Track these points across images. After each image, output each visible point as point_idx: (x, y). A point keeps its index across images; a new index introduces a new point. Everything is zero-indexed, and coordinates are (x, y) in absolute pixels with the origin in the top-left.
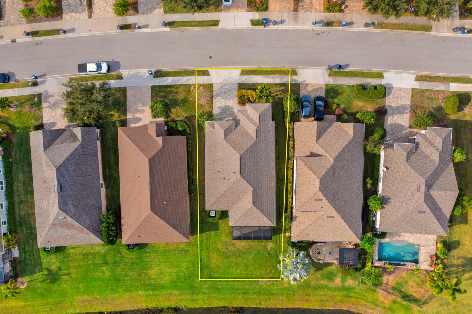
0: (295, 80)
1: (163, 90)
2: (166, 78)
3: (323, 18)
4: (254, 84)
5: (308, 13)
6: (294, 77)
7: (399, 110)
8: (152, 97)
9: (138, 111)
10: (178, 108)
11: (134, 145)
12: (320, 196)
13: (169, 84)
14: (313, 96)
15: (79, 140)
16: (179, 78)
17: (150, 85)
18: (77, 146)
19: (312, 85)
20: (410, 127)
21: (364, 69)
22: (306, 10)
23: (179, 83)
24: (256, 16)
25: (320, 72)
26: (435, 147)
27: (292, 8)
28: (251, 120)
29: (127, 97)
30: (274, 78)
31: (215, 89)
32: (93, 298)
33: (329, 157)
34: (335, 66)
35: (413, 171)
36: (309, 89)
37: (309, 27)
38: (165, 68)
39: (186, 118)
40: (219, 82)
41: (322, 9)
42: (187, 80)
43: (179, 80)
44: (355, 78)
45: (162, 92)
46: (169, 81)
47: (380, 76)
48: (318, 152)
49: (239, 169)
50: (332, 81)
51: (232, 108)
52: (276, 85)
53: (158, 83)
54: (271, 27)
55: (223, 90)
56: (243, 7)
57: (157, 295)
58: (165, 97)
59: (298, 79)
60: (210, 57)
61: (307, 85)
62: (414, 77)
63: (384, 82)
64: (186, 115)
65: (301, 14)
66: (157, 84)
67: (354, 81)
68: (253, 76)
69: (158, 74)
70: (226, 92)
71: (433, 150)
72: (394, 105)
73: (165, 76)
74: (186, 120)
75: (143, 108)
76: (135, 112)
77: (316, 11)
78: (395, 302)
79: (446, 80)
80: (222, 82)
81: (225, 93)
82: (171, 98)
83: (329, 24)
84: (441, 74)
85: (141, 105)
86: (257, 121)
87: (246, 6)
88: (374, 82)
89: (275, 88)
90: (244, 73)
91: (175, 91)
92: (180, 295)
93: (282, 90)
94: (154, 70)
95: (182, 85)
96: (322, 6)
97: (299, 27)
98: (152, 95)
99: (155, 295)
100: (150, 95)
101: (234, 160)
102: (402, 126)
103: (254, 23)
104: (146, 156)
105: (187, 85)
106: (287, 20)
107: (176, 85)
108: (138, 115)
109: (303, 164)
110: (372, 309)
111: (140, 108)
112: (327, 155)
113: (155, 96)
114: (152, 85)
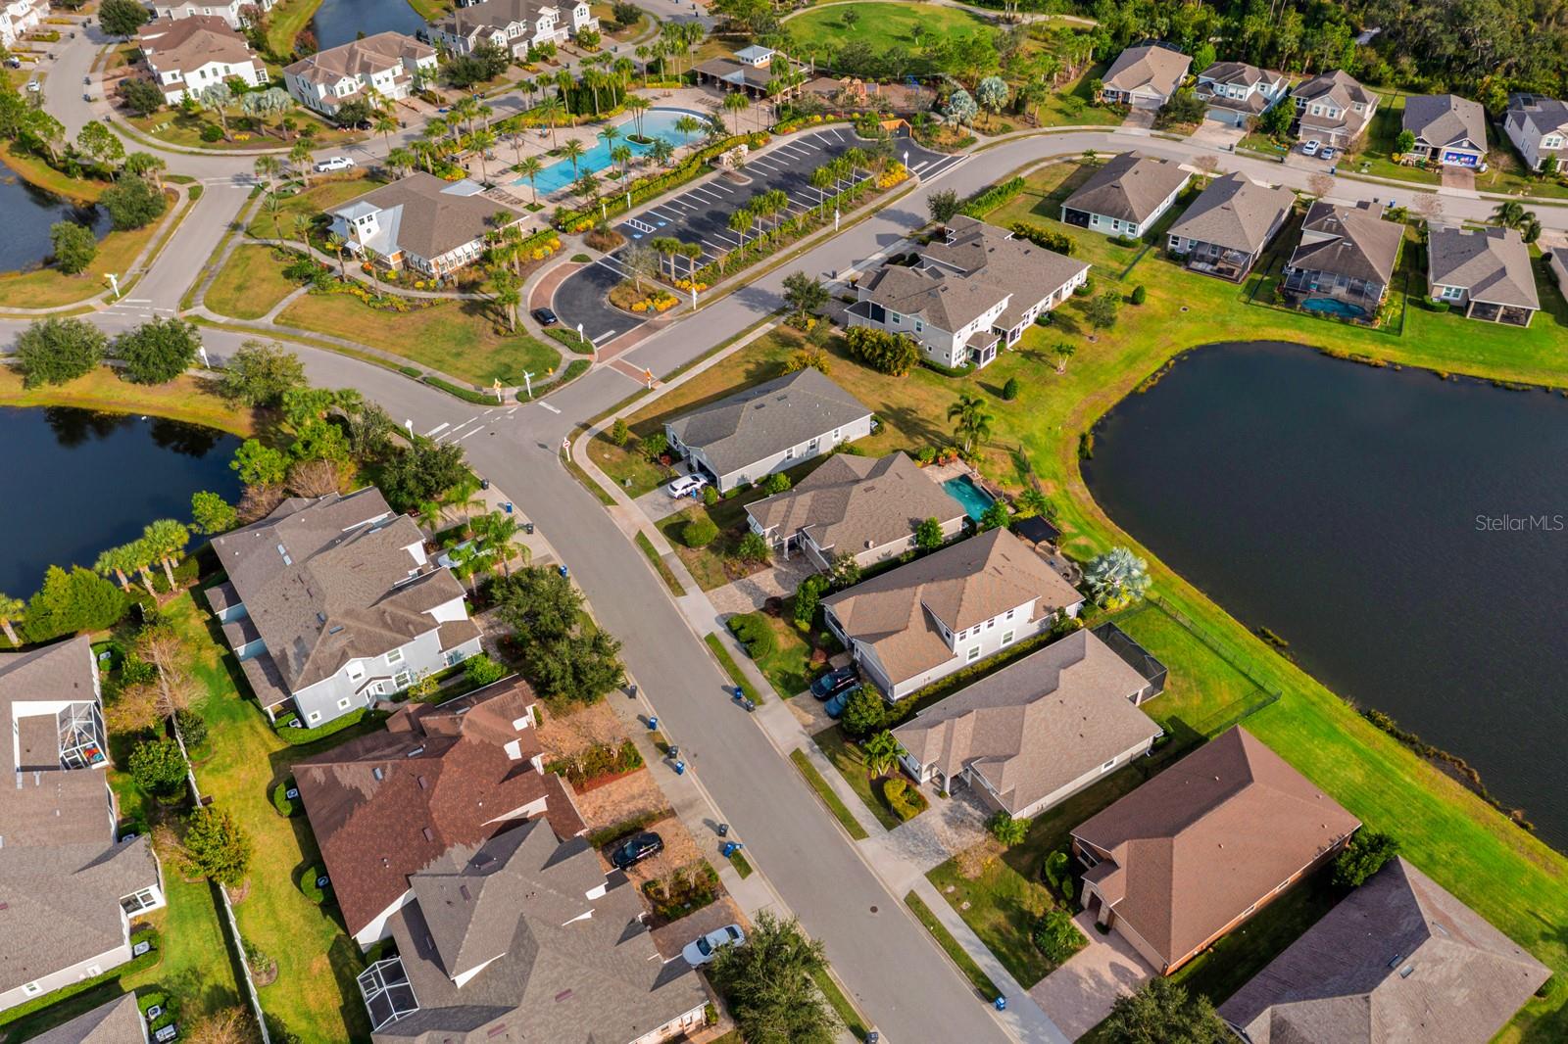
0: (811, 747)
1: (1014, 960)
2: (984, 970)
3: (659, 762)
4: (868, 805)
5: (663, 790)
6: (805, 751)
7: (753, 590)
8: (1046, 973)
9: (1100, 982)
10: (1025, 907)
11: (1174, 892)
12: (988, 568)
13: (993, 957)
14: (819, 707)
15: (1273, 1015)
16: (962, 944)
17: (1026, 994)
18: (1287, 1005)
19: (799, 718)
20: (770, 566)
21: (716, 665)
22: (660, 796)
23: (974, 937)
24: (726, 873)
25: (765, 719)
26: (790, 507)
27: (671, 821)
28: (948, 740)
29: (1091, 1026)
30: (831, 780)
31: (932, 864)
32: (1515, 852)
33: (919, 595)
34: (740, 704)
35: (849, 508)
36: (810, 719)
37: (690, 775)
38: (967, 987)
39: (1031, 880)
40: (913, 866)
41: (641, 773)
42: (955, 926)
43: (969, 942)
44: (741, 668)
45: (1019, 959)
46: (986, 962)
47: (711, 639)
48: (922, 618)
49: (1050, 696)
50: (771, 696)
51: (944, 814)
52: (842, 770)
53: (1008, 981)
54: (732, 836)
55: (922, 848)
56: (724, 906)
57: (1381, 753)
58: (1025, 947)
59: (805, 744)
60: (874, 910)
61: (805, 726)
62: (681, 599)
63: (720, 630)
64: (1026, 883)
65: (672, 800)
66: (1013, 980)
67: (749, 667)
68: (854, 814)
69: (989, 993)
70: (922, 841)
71: (796, 508)
72: (750, 600)
73: (983, 975)
74: (1036, 876)
75: (1085, 975)
76: (1107, 986)
77: (651, 780)
78: (1042, 476)
79: (658, 562)
80: (907, 862)
81: (924, 842)
82: (1016, 934)
83: (666, 750)
84: (654, 571)
85: (1084, 986)
86: (942, 727)
87: (718, 903)
88: (729, 643)
89: (850, 768)
90: (859, 833)
91: (995, 935)
92: (1338, 721)
93: (846, 755)
94: (988, 1009)
95: (974, 930)
96: (637, 774)
97: (702, 791)
98: (1044, 976)
99: (1385, 757)
100: (1047, 980)
101: (1042, 715)
102: (776, 576)
103: (744, 869)
104: (1172, 847)
105: (966, 921)
106: (701, 818)
107: (984, 941)
108: (1108, 976)
109: (959, 617)
110: (1076, 494)
111: (1091, 981)
112: (917, 601)
113: (1039, 968)
114: (1022, 990)
